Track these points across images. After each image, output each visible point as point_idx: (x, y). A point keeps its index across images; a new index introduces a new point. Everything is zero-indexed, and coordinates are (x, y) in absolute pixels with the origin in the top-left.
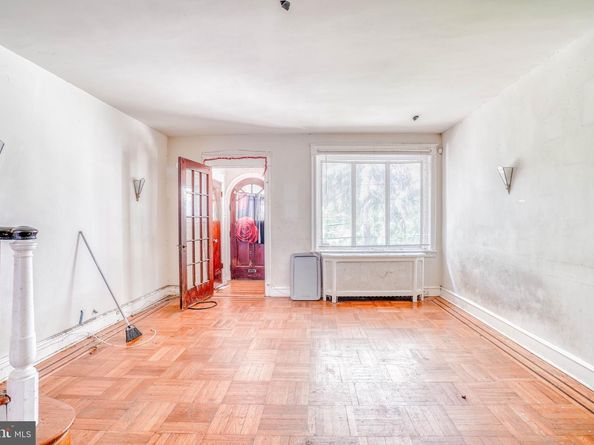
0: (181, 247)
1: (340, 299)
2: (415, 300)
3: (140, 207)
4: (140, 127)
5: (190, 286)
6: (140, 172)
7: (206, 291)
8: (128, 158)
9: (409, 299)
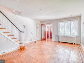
0: (42, 34)
1: (61, 42)
2: (74, 44)
3: (38, 30)
4: (38, 21)
5: (43, 38)
6: (38, 26)
7: (45, 39)
8: (37, 25)
9: (73, 44)
